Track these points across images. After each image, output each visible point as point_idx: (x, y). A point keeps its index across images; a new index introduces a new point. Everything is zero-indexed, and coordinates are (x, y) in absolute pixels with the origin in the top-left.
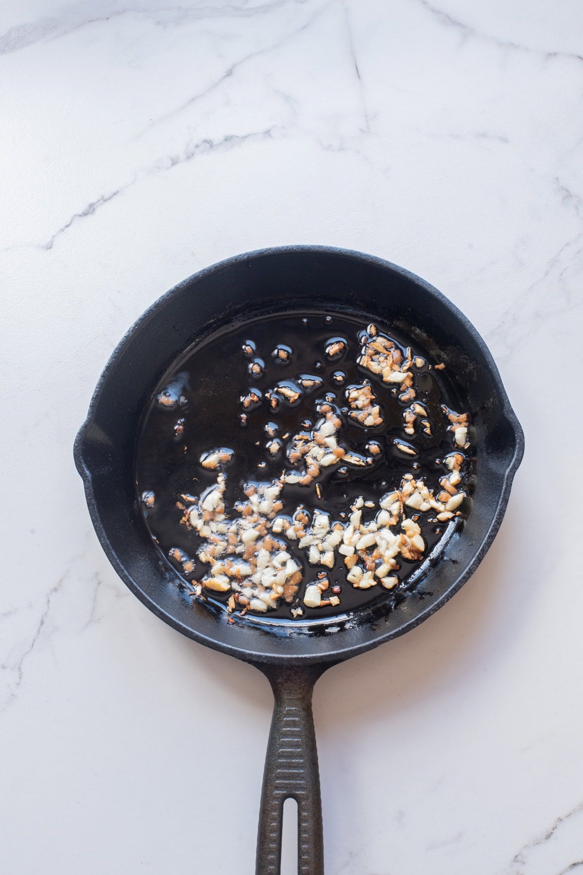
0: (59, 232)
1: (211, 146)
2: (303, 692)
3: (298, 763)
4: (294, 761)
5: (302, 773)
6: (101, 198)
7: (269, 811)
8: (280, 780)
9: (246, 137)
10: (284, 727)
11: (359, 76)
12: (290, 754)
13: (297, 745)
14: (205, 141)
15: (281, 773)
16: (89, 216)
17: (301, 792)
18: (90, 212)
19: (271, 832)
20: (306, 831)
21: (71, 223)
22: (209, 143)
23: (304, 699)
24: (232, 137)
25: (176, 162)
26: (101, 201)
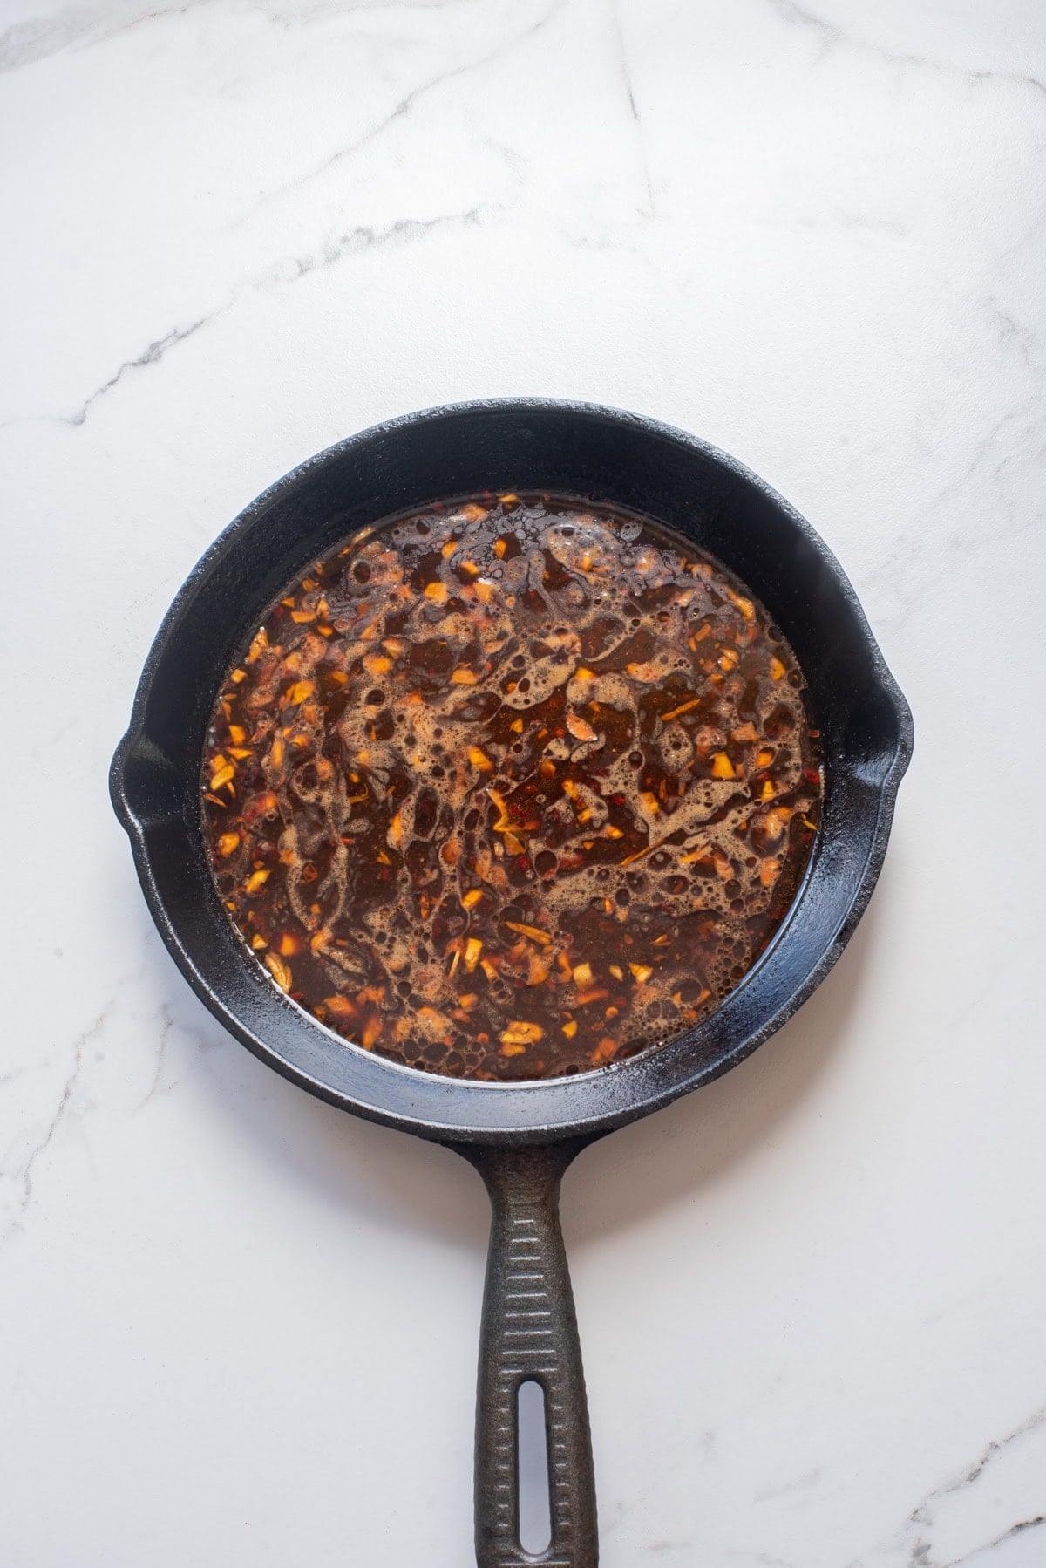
0: (96, 394)
1: (370, 240)
2: (542, 1190)
3: (542, 1318)
4: (532, 1314)
5: (549, 1336)
6: (172, 332)
7: (493, 1406)
8: (510, 1349)
9: (434, 222)
10: (513, 1256)
11: (635, 112)
12: (526, 1303)
13: (536, 1287)
14: (359, 231)
15: (511, 1337)
16: (149, 364)
17: (547, 1370)
18: (152, 358)
19: (499, 1443)
20: (561, 1439)
21: (118, 377)
22: (366, 234)
23: (545, 1204)
24: (407, 222)
25: (308, 269)
26: (173, 339)
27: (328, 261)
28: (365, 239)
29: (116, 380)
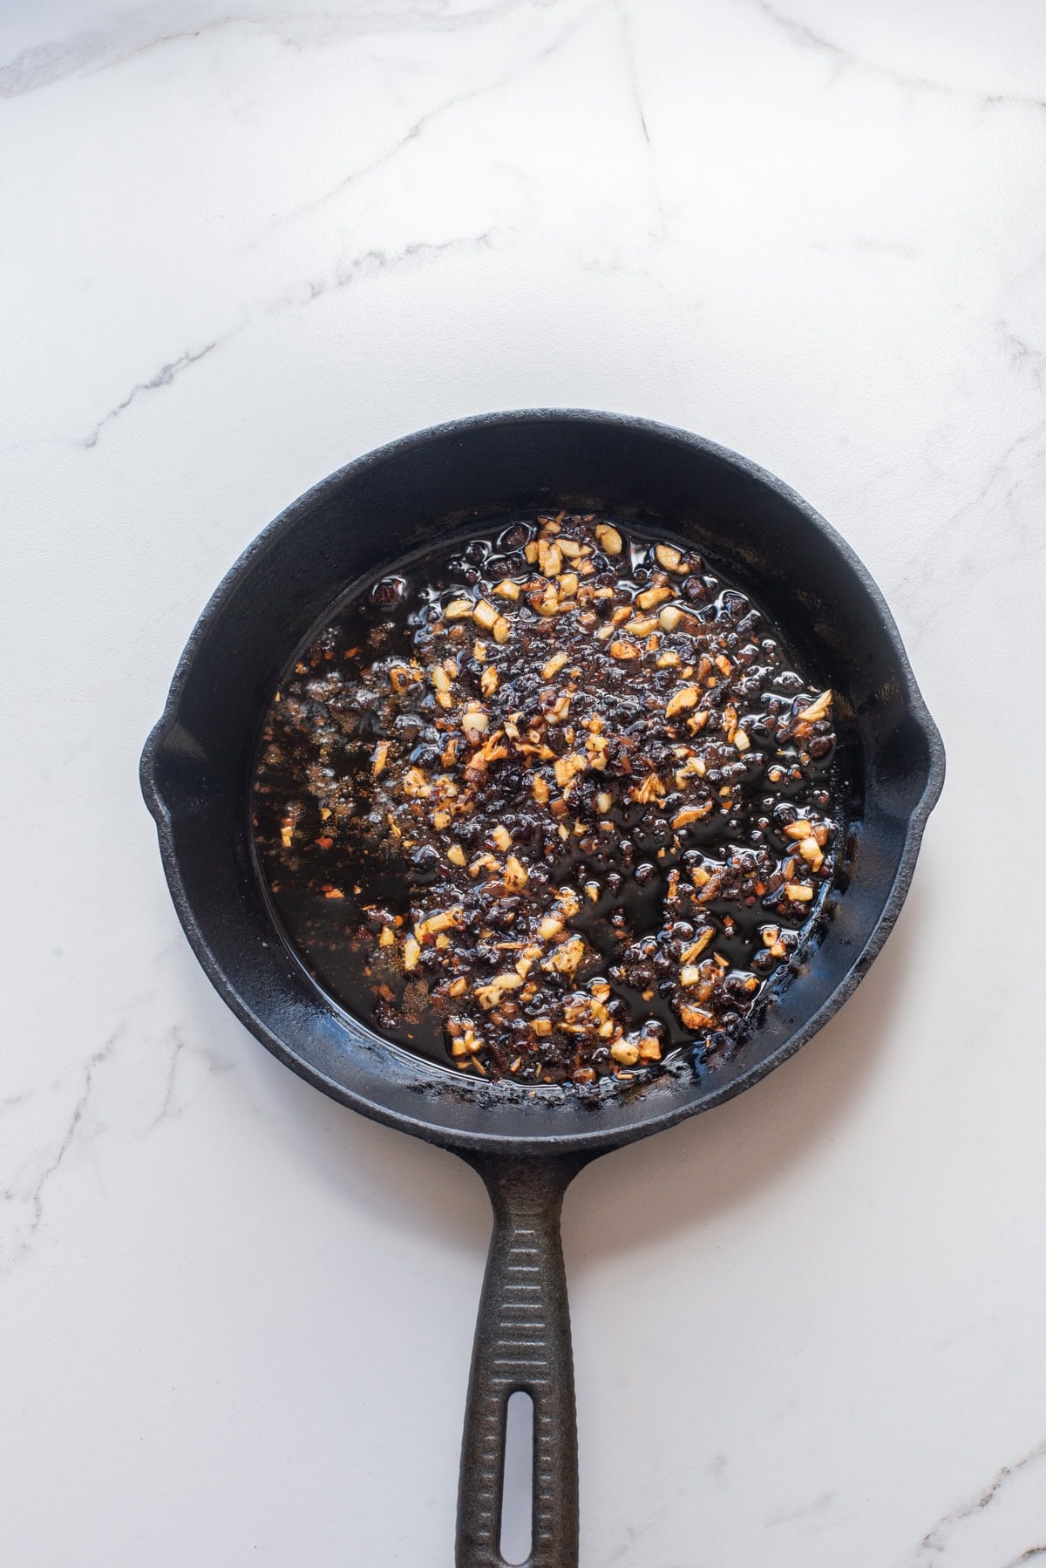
0: (109, 416)
1: (382, 263)
2: (544, 1202)
3: (536, 1329)
4: (527, 1325)
5: (542, 1347)
6: (184, 356)
7: (482, 1415)
8: (502, 1359)
9: (445, 246)
10: (511, 1265)
11: (646, 135)
12: (521, 1314)
13: (532, 1298)
14: (371, 254)
15: (505, 1346)
16: (161, 387)
18: (164, 380)
19: (485, 1451)
20: (547, 1452)
21: (130, 399)
22: (378, 256)
23: (546, 1215)
24: (419, 246)
25: (319, 292)
26: (185, 361)
27: (341, 283)
28: (377, 262)
29: (128, 403)
